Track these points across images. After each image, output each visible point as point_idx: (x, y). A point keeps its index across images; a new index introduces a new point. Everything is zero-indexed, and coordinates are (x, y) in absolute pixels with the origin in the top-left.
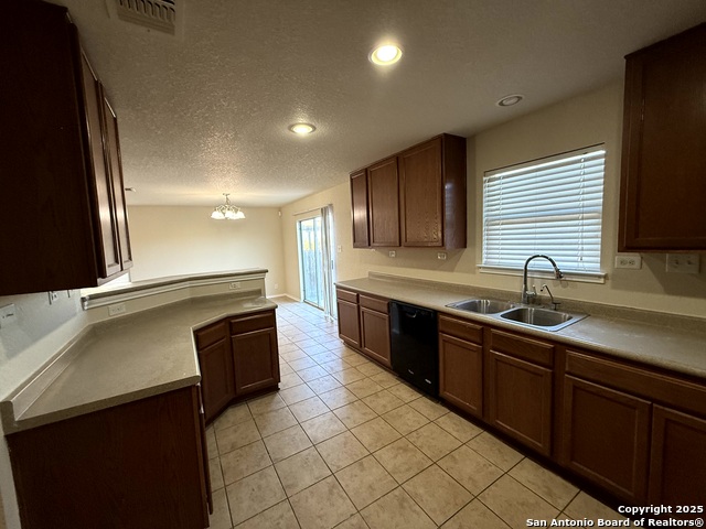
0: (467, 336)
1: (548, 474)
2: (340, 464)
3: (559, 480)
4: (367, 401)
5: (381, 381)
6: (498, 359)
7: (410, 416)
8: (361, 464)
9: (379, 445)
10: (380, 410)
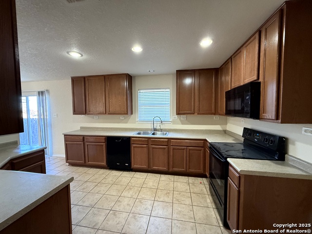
0: (143, 143)
1: (167, 176)
2: (111, 205)
3: (170, 176)
4: (103, 181)
5: (103, 173)
6: (153, 148)
7: (124, 179)
8: (119, 201)
9: (121, 192)
10: (111, 182)
